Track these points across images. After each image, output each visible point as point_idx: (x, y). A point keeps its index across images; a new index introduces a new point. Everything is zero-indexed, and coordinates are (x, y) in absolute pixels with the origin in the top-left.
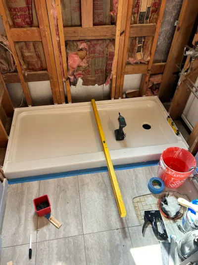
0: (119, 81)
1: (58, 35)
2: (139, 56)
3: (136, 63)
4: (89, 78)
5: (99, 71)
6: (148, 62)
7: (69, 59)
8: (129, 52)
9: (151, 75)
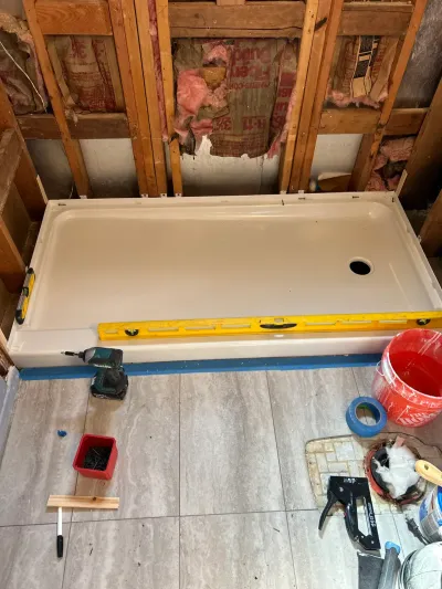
0: (301, 148)
1: (154, 21)
3: (351, 106)
4: (227, 138)
5: (254, 121)
6: (382, 104)
7: (179, 87)
8: (336, 73)
9: (386, 139)
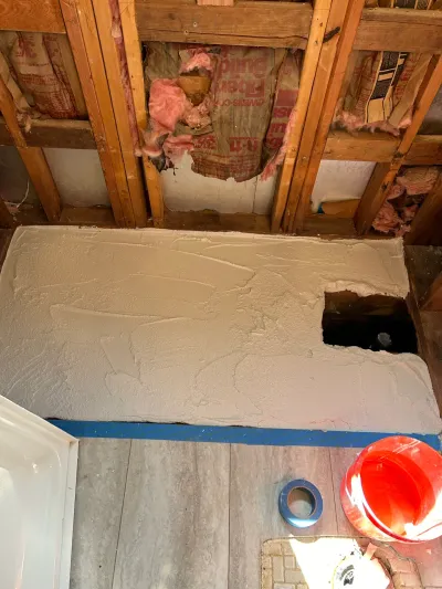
0: (300, 175)
1: (117, 20)
2: (376, 112)
3: (365, 131)
4: (212, 158)
5: (243, 142)
6: (403, 131)
7: (151, 98)
8: (348, 92)
